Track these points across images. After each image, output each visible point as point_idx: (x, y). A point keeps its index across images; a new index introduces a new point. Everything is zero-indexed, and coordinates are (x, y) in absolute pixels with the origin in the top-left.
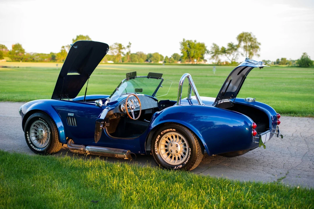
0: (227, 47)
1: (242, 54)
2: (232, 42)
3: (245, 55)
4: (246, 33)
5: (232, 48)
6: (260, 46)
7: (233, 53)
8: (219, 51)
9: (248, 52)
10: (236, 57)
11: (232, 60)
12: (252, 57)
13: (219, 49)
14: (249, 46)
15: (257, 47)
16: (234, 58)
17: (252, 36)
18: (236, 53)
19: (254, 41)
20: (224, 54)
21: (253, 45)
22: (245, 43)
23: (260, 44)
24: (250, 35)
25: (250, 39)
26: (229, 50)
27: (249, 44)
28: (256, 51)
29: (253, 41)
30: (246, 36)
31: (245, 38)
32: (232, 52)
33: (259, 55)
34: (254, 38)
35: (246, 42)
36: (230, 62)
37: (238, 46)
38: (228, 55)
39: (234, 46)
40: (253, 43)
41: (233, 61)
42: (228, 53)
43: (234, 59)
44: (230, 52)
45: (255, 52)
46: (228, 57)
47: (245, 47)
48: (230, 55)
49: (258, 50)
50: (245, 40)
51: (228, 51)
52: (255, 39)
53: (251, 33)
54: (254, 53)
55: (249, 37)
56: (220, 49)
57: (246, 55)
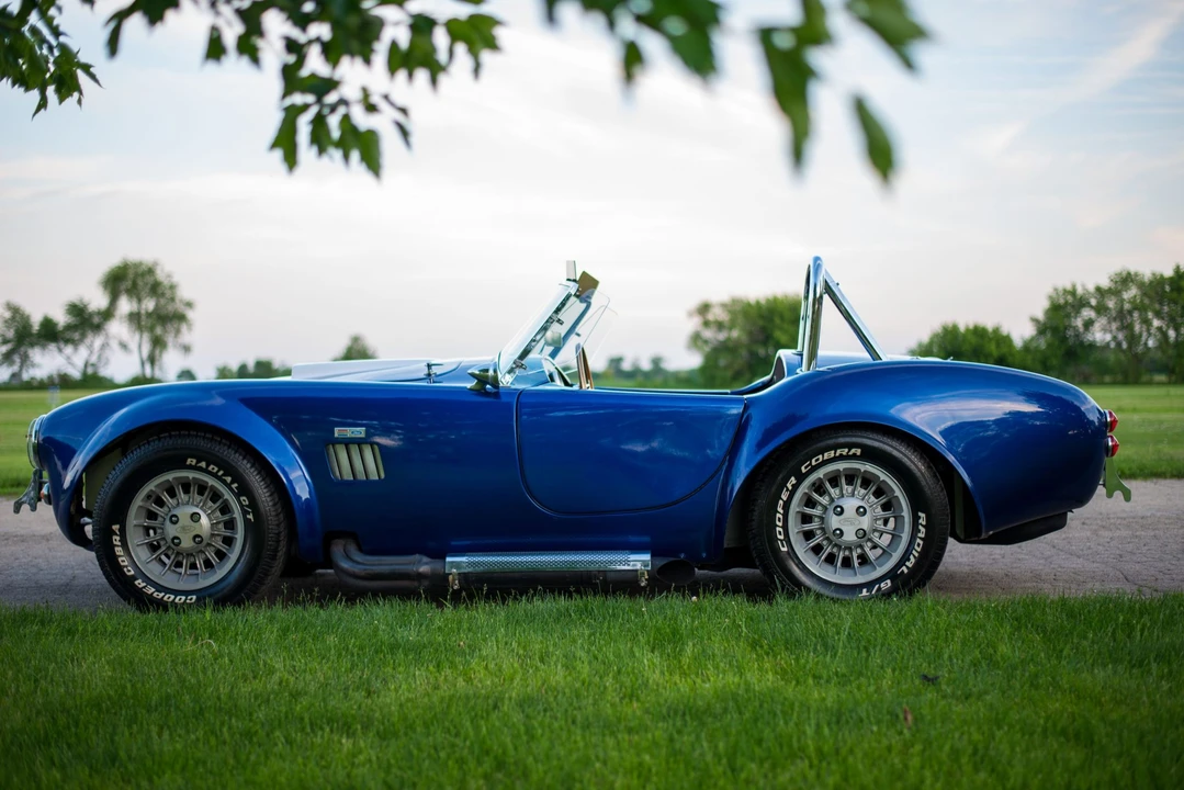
0: (61, 318)
1: (124, 346)
2: (81, 301)
3: (133, 345)
4: (137, 265)
5: (84, 322)
6: (190, 314)
7: (88, 341)
8: (31, 335)
9: (146, 337)
10: (99, 357)
11: (86, 366)
12: (160, 356)
13: (31, 326)
14: (149, 315)
15: (181, 318)
16: (94, 359)
17: (160, 275)
18: (98, 342)
19: (168, 293)
20: (52, 347)
21: (163, 312)
22: (135, 300)
23: (189, 305)
24: (151, 271)
25: (155, 289)
26: (69, 327)
27: (149, 305)
28: (178, 331)
29: (163, 294)
30: (137, 275)
31: (135, 285)
32: (83, 336)
33: (187, 349)
34: (166, 282)
35: (139, 301)
36: (76, 374)
37: (108, 314)
38: (69, 349)
39: (91, 315)
40: (162, 301)
41: (90, 371)
42: (67, 341)
43: (93, 365)
44: (76, 336)
45: (173, 335)
46: (68, 358)
47: (135, 318)
48: (76, 349)
49: (184, 328)
50: (133, 291)
51: (68, 335)
52: (172, 287)
53: (156, 264)
54: (170, 339)
55: (150, 280)
56: (36, 327)
57: (140, 346)
